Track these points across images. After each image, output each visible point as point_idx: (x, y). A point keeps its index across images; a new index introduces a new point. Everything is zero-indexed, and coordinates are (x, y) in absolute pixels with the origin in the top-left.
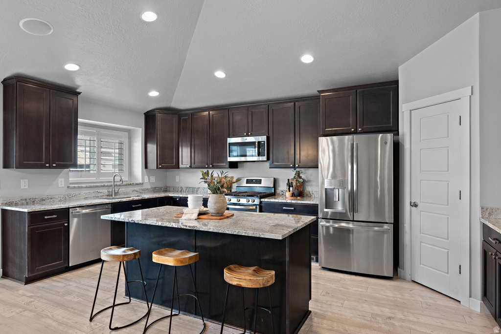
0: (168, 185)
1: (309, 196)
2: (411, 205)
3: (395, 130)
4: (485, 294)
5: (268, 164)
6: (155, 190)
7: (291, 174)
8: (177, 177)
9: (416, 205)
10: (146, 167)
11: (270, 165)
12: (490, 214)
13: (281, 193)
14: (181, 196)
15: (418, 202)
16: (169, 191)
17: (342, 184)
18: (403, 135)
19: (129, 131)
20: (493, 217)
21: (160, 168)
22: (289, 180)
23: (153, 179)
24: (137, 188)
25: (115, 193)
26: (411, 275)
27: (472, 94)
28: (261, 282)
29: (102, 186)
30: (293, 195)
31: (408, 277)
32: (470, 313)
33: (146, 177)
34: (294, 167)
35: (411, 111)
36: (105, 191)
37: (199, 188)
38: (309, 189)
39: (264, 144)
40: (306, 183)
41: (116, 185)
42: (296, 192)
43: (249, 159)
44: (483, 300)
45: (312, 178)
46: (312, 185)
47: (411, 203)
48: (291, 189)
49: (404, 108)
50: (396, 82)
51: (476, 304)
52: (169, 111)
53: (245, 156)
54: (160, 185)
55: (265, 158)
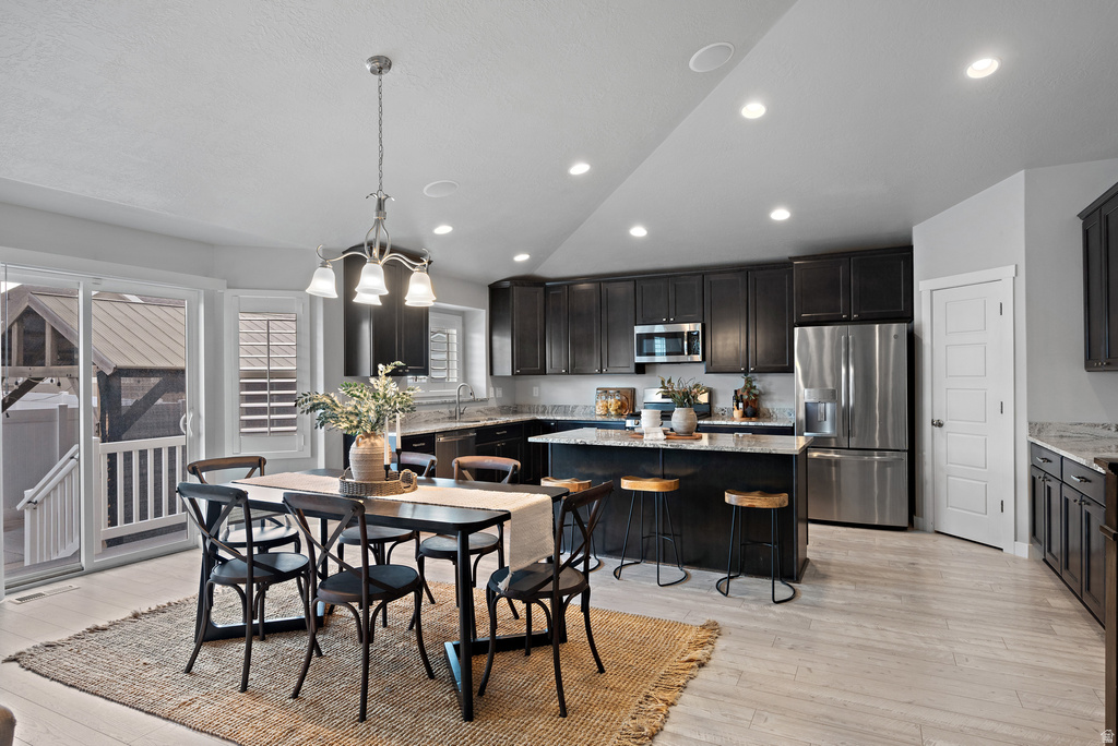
0: (517, 402)
1: (769, 417)
2: (933, 424)
3: (906, 316)
4: (1034, 532)
5: (702, 367)
6: (504, 410)
7: (738, 382)
8: (536, 390)
9: (940, 425)
10: (491, 373)
11: (707, 368)
12: (1039, 431)
13: (720, 413)
14: (558, 418)
15: (943, 420)
16: (522, 413)
17: (834, 396)
18: (921, 325)
19: (462, 314)
20: (1043, 434)
21: (518, 374)
22: (736, 391)
23: (500, 392)
24: (481, 407)
25: (460, 414)
26: (933, 523)
27: (1016, 275)
28: (777, 501)
29: (443, 403)
30: (745, 415)
31: (930, 527)
32: (1015, 560)
33: (492, 389)
34: (746, 372)
35: (931, 291)
36: (445, 410)
37: (576, 406)
38: (767, 405)
39: (698, 335)
40: (763, 397)
41: (462, 402)
42: (749, 410)
43: (658, 359)
44: (1031, 542)
45: (772, 388)
46: (772, 400)
47: (933, 422)
48: (741, 405)
49: (921, 287)
50: (910, 248)
51: (1023, 549)
52: (529, 282)
53: (654, 354)
54: (508, 402)
55: (698, 358)
